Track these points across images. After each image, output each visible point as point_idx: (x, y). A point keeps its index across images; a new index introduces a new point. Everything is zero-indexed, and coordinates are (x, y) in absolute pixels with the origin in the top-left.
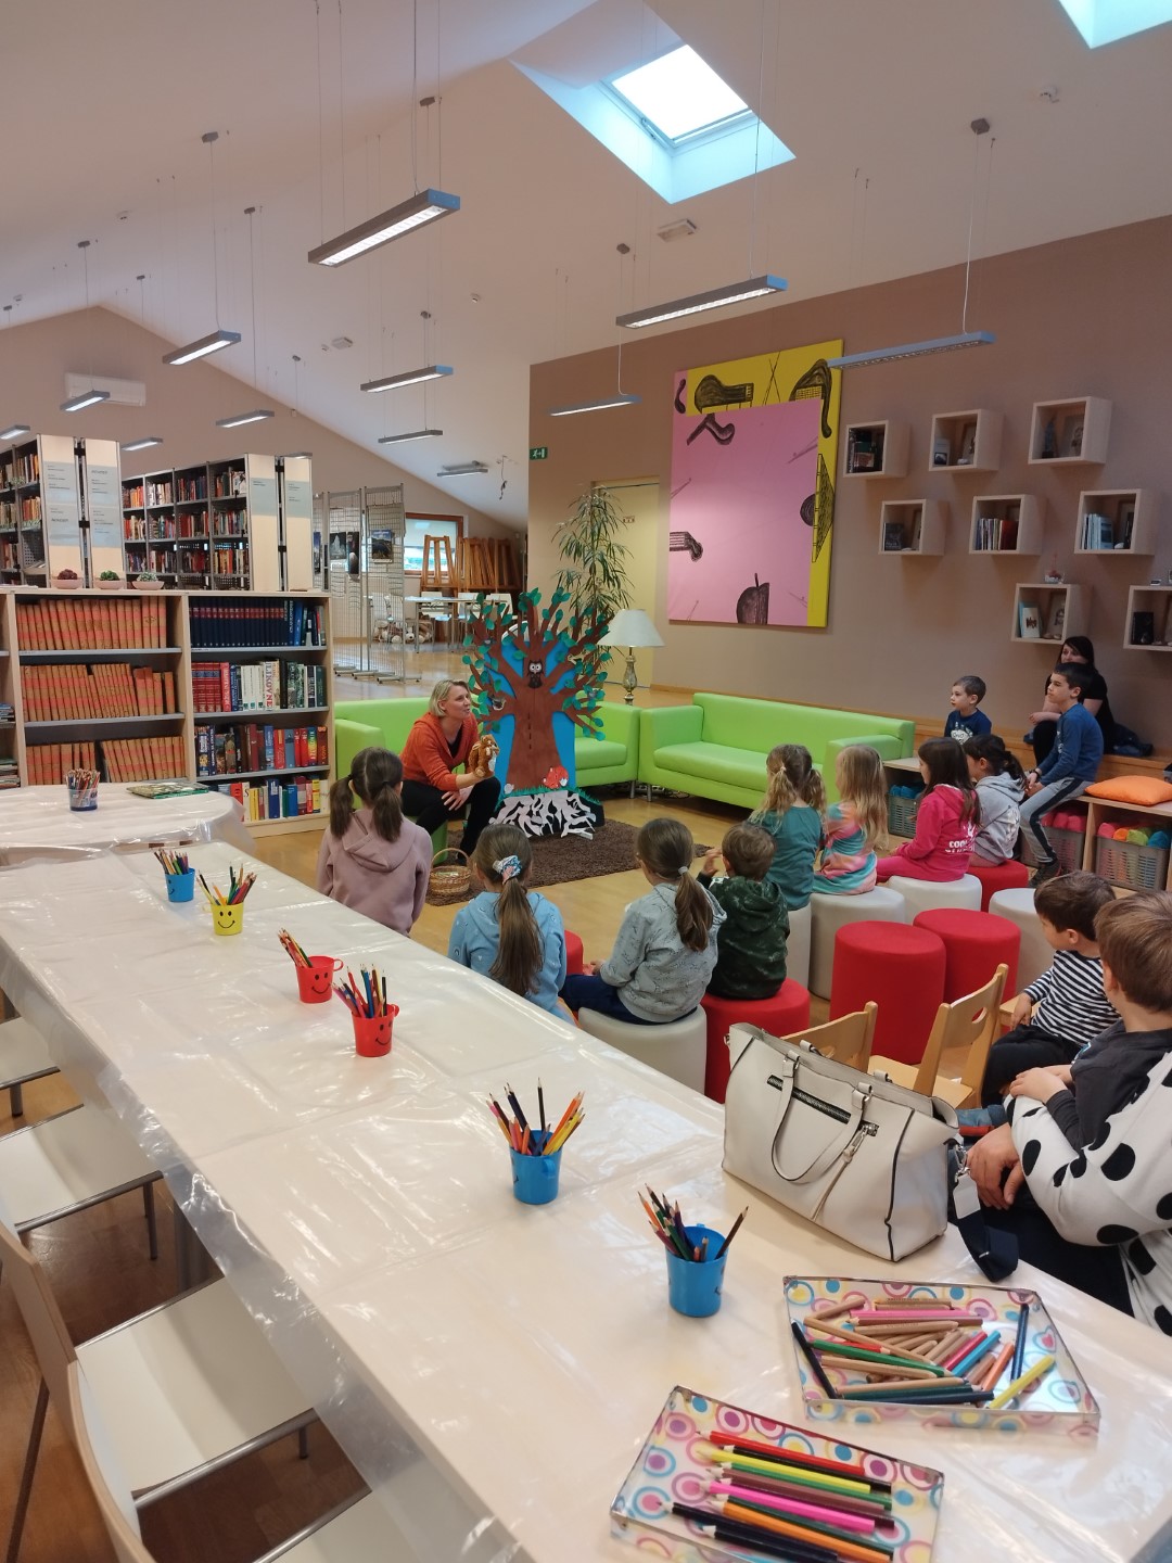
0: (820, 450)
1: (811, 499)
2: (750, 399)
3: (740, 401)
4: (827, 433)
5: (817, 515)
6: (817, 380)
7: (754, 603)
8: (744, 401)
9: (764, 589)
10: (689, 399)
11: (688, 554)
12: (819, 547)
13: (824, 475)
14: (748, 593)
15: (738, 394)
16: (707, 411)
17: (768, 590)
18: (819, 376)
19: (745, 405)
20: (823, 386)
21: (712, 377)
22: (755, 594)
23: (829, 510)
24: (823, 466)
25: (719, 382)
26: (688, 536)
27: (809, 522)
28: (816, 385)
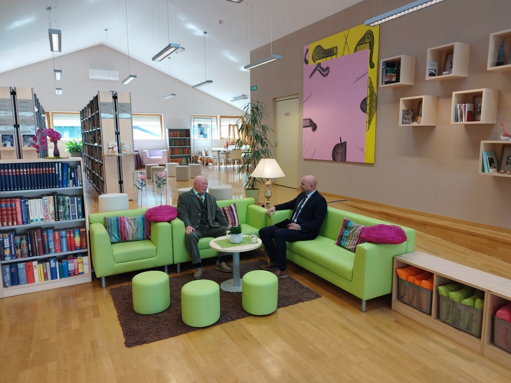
0: (369, 75)
1: (365, 100)
2: (336, 54)
3: (331, 56)
4: (372, 66)
5: (368, 107)
6: (367, 40)
7: (340, 151)
8: (333, 55)
9: (344, 144)
10: (309, 58)
11: (310, 129)
12: (370, 124)
13: (371, 87)
14: (337, 146)
15: (330, 53)
16: (317, 62)
17: (346, 145)
18: (368, 39)
19: (334, 57)
20: (370, 43)
21: (319, 46)
22: (340, 147)
23: (374, 104)
24: (371, 83)
25: (322, 48)
26: (311, 120)
27: (364, 111)
28: (366, 43)
